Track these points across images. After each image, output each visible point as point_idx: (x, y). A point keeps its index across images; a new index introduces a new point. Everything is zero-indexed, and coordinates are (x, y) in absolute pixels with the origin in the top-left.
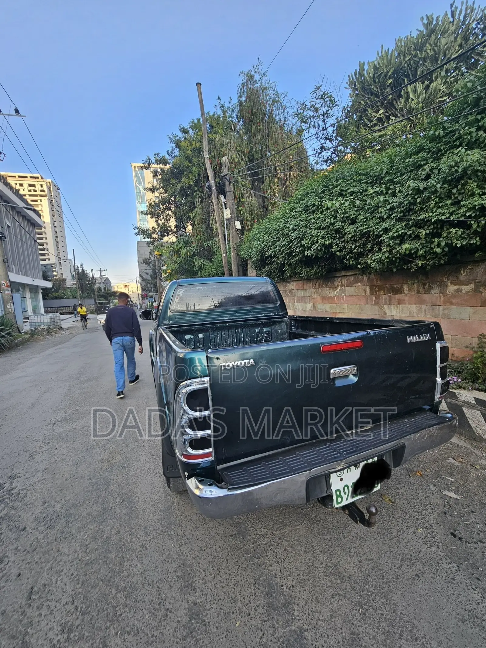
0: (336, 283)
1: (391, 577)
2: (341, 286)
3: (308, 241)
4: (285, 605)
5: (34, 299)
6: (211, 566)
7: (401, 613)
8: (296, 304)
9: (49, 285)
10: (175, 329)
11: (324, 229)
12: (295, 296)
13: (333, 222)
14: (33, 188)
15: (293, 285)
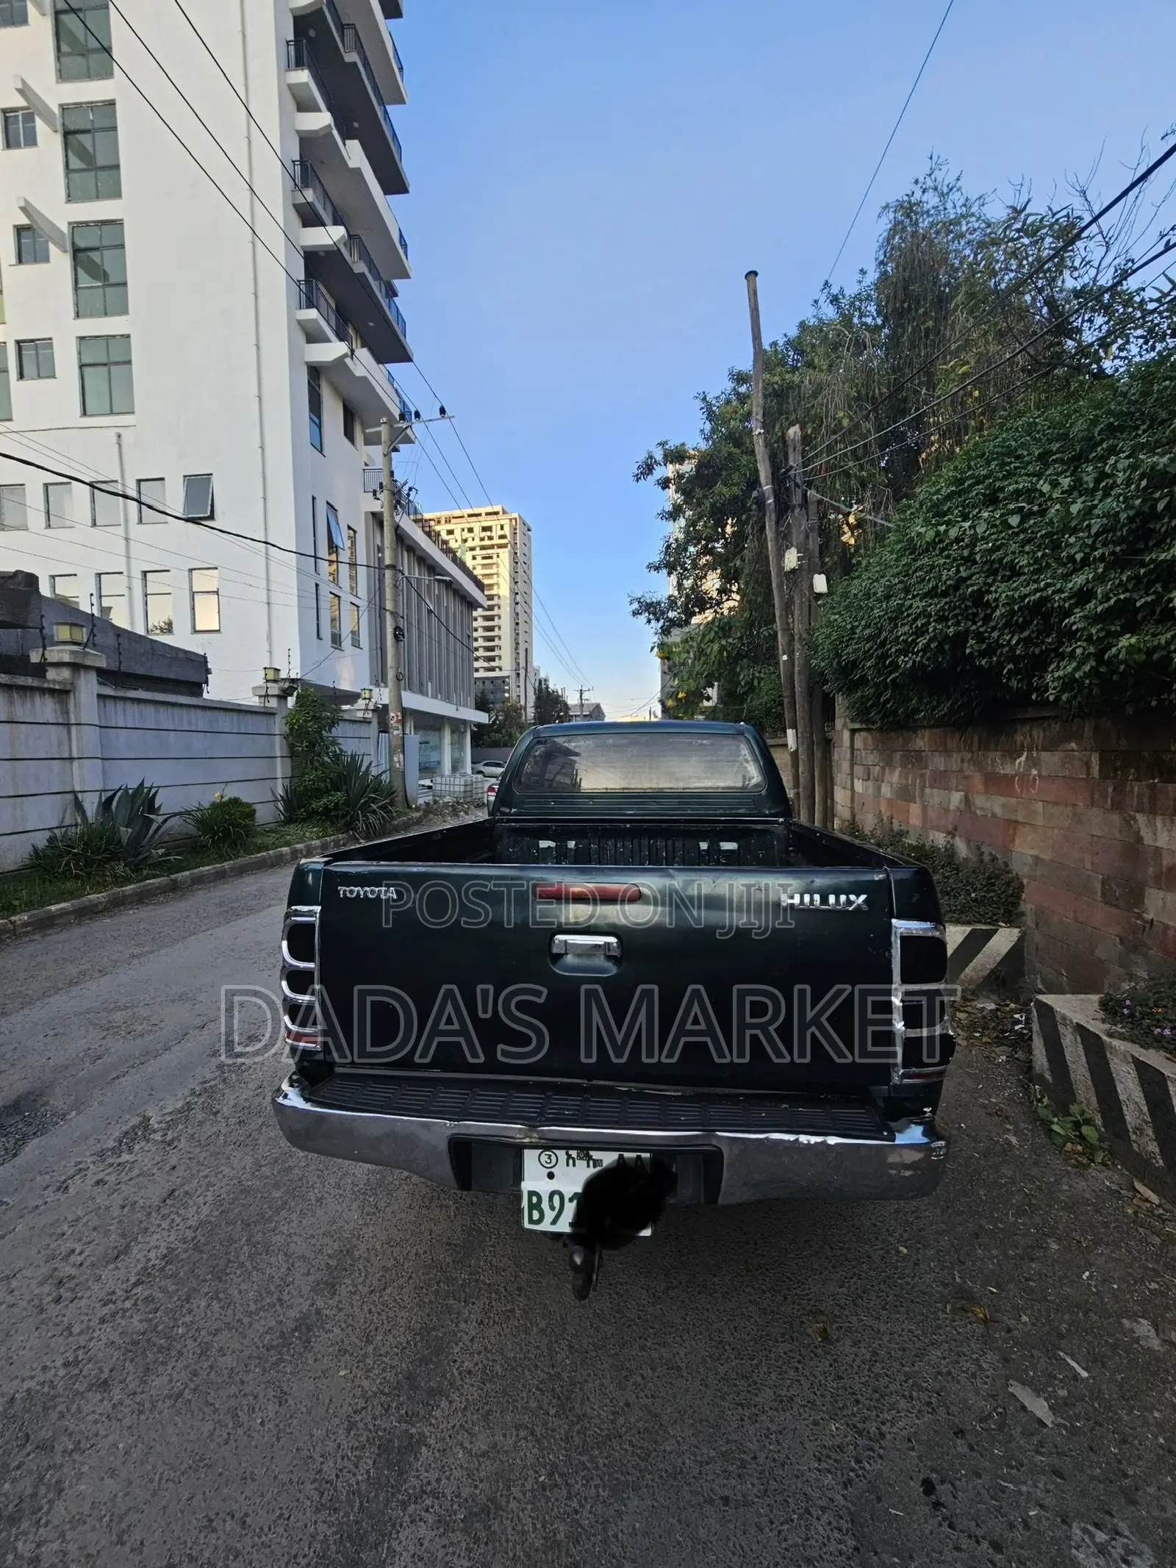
0: (1019, 738)
1: (662, 1466)
2: (1030, 750)
3: (906, 628)
4: (432, 1392)
5: (457, 744)
6: (381, 1273)
7: (616, 1536)
8: (928, 791)
9: (483, 718)
10: (518, 825)
11: (945, 594)
12: (926, 767)
13: (964, 574)
14: (488, 533)
15: (923, 738)
